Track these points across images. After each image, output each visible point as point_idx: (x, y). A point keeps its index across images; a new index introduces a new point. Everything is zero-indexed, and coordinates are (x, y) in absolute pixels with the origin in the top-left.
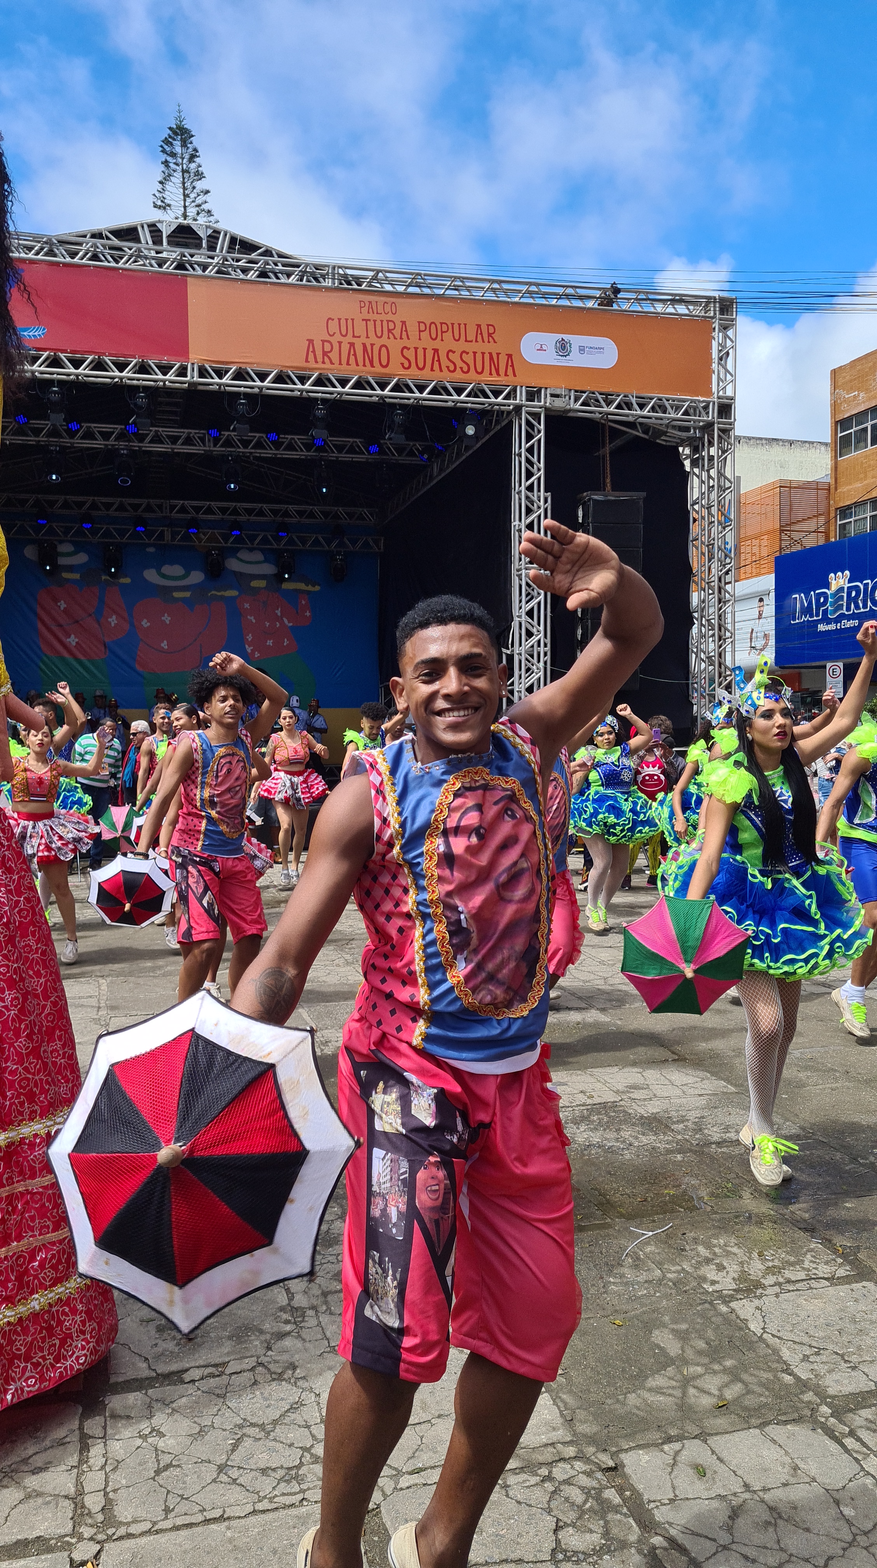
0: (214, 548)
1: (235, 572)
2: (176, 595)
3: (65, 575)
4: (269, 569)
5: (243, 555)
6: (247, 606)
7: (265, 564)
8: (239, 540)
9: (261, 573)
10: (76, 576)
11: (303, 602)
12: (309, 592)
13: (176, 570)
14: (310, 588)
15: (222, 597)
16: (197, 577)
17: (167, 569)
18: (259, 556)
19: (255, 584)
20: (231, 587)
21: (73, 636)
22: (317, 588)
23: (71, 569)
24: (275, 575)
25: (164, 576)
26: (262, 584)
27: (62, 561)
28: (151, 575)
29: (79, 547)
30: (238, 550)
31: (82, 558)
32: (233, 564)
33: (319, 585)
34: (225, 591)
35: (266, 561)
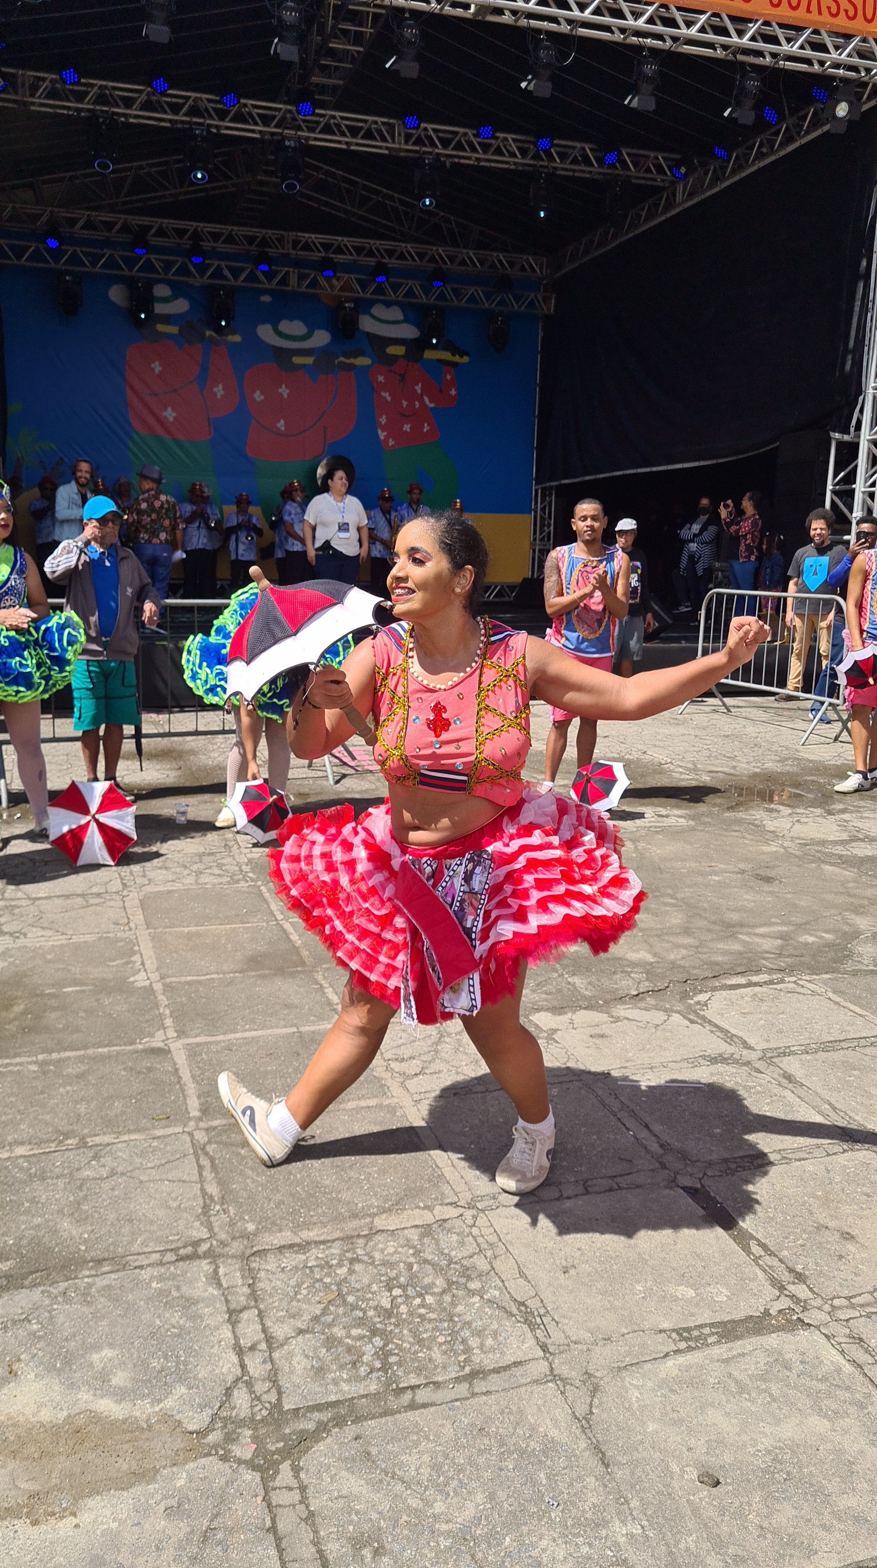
0: (349, 300)
1: (368, 334)
2: (297, 360)
3: (160, 327)
4: (409, 332)
5: (378, 310)
6: (381, 378)
7: (405, 325)
8: (379, 290)
9: (400, 335)
10: (173, 330)
11: (449, 377)
12: (455, 365)
13: (296, 327)
14: (457, 359)
15: (352, 367)
16: (321, 338)
17: (285, 326)
18: (396, 313)
19: (392, 350)
20: (362, 354)
21: (169, 409)
22: (466, 359)
23: (167, 319)
24: (415, 340)
25: (280, 334)
26: (400, 350)
27: (160, 309)
28: (265, 332)
29: (178, 290)
30: (372, 303)
31: (181, 306)
32: (367, 324)
33: (468, 355)
34: (355, 357)
35: (406, 320)
